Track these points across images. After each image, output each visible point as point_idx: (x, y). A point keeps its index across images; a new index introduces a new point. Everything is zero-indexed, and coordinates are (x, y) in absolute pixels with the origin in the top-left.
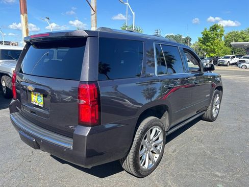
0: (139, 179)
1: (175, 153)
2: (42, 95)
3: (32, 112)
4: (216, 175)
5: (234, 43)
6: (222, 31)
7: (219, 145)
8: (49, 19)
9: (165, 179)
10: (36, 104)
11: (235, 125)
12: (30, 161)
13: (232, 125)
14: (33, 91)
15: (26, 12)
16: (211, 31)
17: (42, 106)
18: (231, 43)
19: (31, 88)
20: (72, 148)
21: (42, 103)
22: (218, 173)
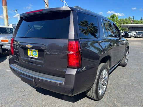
0: (97, 102)
1: (112, 85)
2: (37, 51)
3: (29, 62)
4: (140, 96)
5: (122, 25)
6: (117, 18)
7: (134, 79)
8: (17, 10)
9: (112, 100)
10: (32, 57)
11: (138, 68)
12: (24, 95)
13: (137, 68)
14: (31, 48)
15: (6, 4)
16: (111, 18)
17: (37, 58)
18: (121, 25)
19: (29, 46)
20: (64, 83)
21: (37, 56)
22: (140, 95)
